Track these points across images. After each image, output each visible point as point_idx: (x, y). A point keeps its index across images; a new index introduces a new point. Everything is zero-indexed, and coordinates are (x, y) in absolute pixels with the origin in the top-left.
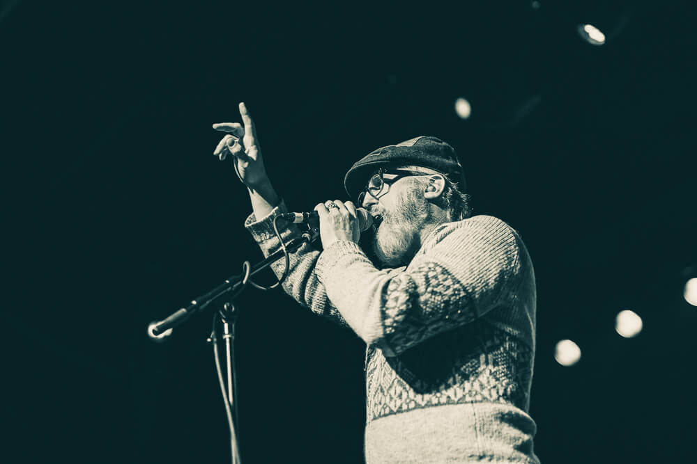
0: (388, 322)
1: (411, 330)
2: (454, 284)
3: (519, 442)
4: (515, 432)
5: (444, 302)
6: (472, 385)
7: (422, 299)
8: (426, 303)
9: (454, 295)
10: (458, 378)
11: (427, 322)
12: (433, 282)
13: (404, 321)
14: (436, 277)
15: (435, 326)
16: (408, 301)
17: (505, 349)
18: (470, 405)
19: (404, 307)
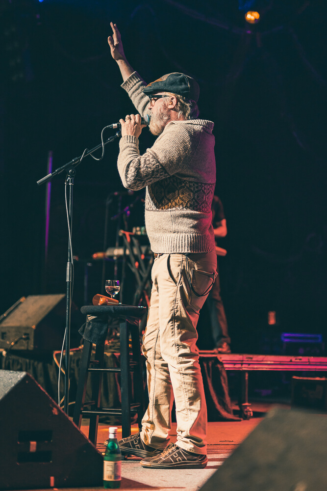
0: (128, 179)
1: (138, 183)
2: (156, 163)
3: (192, 225)
4: (190, 221)
5: (152, 171)
6: (172, 204)
7: (142, 170)
8: (143, 171)
9: (156, 168)
10: (167, 201)
11: (145, 179)
12: (148, 162)
13: (134, 179)
14: (149, 160)
15: (149, 180)
16: (135, 171)
17: (187, 187)
18: (170, 212)
19: (133, 174)
